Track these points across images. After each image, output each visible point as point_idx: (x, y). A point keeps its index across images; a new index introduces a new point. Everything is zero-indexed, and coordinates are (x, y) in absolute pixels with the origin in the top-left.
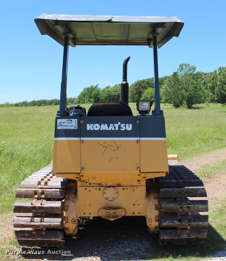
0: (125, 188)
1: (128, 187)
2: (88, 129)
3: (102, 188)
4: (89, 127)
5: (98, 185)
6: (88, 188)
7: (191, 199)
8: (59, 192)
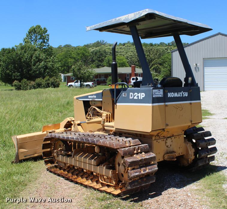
0: (175, 137)
1: (177, 136)
2: (169, 97)
3: (165, 139)
4: (170, 95)
5: (163, 137)
6: (158, 141)
7: (206, 138)
8: (148, 146)
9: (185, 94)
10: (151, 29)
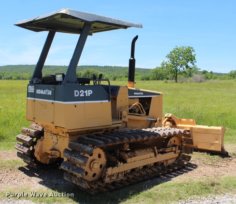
2: (37, 93)
9: (49, 92)
10: (40, 21)
